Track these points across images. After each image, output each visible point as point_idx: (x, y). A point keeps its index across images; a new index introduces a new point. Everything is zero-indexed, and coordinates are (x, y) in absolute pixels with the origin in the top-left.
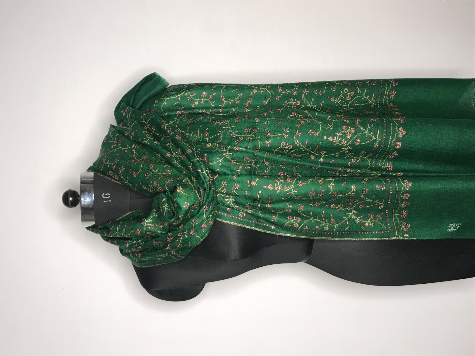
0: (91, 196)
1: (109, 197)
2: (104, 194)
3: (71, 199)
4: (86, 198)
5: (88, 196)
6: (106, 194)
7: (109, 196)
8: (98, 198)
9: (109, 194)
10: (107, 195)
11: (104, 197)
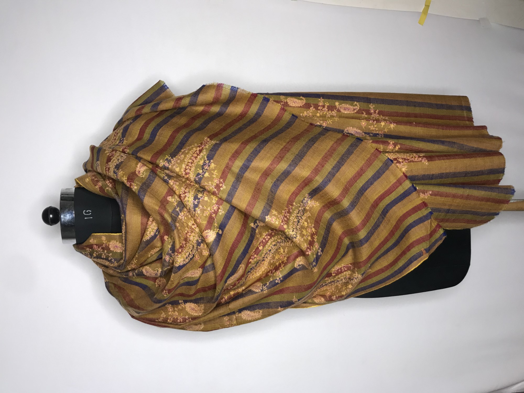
0: (72, 213)
1: (90, 214)
2: (85, 211)
3: (51, 216)
4: (66, 215)
5: (68, 213)
6: (87, 211)
7: (91, 212)
8: (79, 215)
9: (90, 211)
10: (89, 212)
11: (85, 214)
